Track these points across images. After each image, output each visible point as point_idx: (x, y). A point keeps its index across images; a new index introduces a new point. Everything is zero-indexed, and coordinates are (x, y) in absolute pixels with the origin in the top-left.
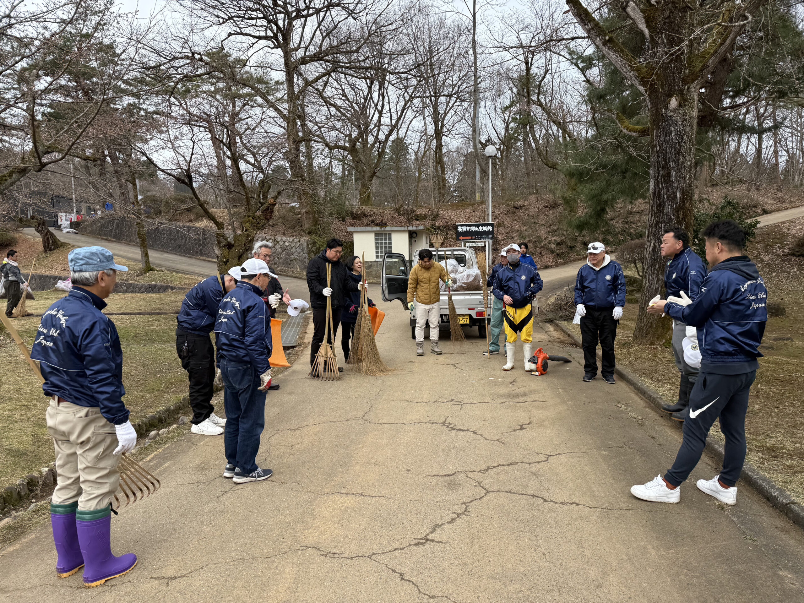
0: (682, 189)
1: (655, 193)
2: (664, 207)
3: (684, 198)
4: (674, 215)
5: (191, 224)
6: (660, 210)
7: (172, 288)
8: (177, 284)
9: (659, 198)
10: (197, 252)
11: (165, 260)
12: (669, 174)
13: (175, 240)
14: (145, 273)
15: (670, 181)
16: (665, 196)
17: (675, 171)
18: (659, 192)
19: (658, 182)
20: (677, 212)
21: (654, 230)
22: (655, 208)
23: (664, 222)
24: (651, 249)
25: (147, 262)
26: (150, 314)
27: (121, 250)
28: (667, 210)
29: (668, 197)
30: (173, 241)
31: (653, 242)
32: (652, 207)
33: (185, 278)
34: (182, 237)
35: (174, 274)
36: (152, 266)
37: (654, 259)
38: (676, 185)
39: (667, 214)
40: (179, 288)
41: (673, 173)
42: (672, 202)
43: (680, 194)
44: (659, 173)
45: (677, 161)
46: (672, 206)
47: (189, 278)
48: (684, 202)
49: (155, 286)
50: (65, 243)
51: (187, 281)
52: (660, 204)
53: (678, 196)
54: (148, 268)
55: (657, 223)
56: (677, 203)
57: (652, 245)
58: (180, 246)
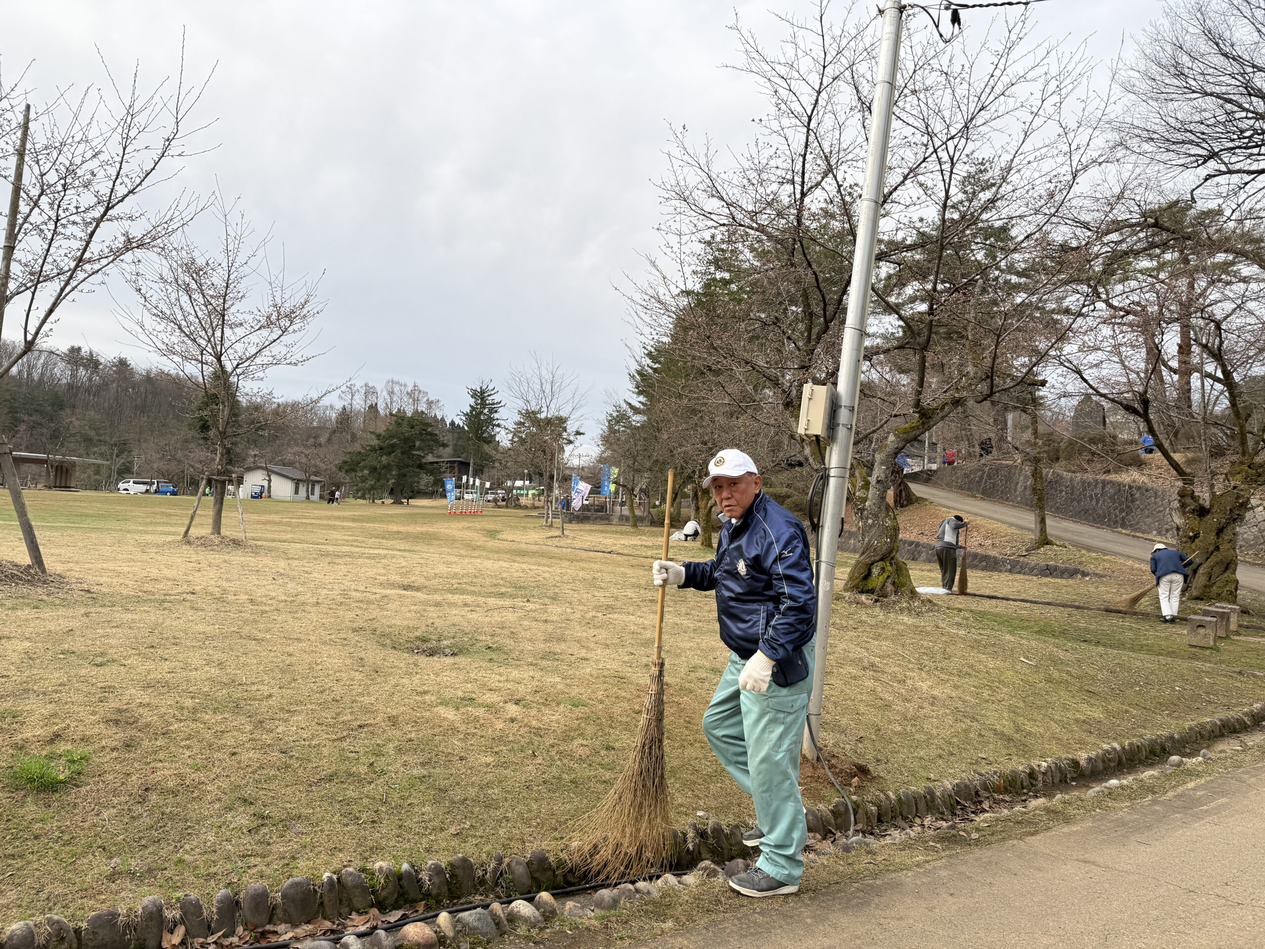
5: (1108, 477)
7: (1084, 574)
8: (1091, 568)
10: (1116, 522)
11: (1066, 530)
13: (1079, 502)
14: (1038, 548)
25: (1043, 530)
26: (1064, 606)
27: (995, 512)
30: (1075, 503)
33: (1104, 560)
34: (1091, 496)
35: (1083, 552)
36: (1050, 538)
40: (1096, 575)
47: (1110, 561)
49: (1056, 568)
50: (922, 498)
51: (1107, 565)
54: (1044, 541)
58: (1086, 511)
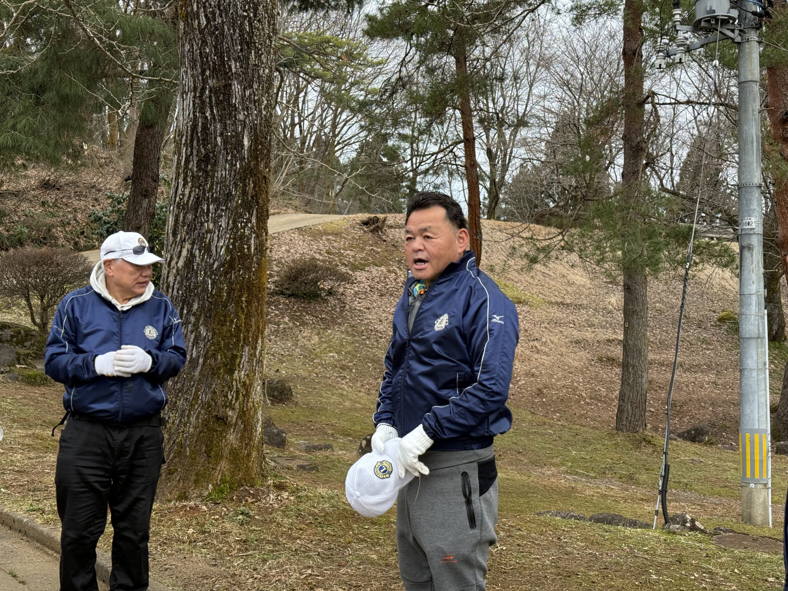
0: (254, 128)
1: (194, 127)
2: (215, 164)
3: (256, 149)
4: (236, 185)
6: (205, 171)
9: (205, 141)
12: (228, 86)
15: (230, 105)
16: (219, 139)
17: (240, 83)
18: (205, 128)
19: (203, 102)
20: (242, 180)
21: (190, 217)
22: (193, 165)
23: (216, 201)
24: (181, 264)
28: (221, 173)
29: (225, 142)
31: (187, 246)
32: (187, 161)
37: (188, 288)
38: (241, 117)
39: (222, 182)
41: (236, 87)
42: (233, 156)
43: (250, 139)
44: (205, 81)
45: (244, 60)
46: (232, 165)
48: (256, 158)
52: (207, 156)
53: (246, 142)
55: (198, 203)
56: (242, 159)
57: (184, 253)
